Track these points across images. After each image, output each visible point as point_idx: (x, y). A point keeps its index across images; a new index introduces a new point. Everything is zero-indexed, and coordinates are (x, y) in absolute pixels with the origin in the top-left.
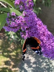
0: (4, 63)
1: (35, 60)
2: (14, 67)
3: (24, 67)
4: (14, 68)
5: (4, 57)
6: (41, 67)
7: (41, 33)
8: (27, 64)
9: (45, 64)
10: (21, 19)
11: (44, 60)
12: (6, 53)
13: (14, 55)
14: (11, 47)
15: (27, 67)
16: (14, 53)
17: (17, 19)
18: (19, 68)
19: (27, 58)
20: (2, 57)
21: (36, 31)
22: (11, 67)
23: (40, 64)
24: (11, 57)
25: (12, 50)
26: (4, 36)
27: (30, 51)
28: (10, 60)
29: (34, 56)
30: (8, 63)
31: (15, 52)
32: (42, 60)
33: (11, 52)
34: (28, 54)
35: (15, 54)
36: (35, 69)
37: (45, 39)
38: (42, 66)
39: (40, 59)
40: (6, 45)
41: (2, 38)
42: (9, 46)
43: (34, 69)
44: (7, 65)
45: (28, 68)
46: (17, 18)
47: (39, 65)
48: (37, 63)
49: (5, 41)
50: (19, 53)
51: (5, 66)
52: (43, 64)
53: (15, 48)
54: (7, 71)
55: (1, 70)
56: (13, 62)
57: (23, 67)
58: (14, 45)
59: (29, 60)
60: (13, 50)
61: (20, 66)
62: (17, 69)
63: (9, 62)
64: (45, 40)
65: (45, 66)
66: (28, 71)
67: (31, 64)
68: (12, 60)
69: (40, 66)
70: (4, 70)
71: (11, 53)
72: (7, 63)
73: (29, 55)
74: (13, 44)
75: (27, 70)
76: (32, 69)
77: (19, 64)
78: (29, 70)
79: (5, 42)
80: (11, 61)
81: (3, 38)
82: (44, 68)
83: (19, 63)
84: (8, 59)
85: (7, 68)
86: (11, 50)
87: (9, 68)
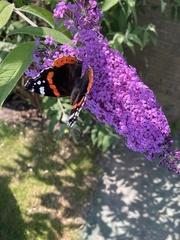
0: (38, 201)
1: (137, 198)
2: (69, 213)
3: (100, 217)
4: (68, 217)
5: (41, 183)
6: (158, 222)
7: (115, 83)
8: (111, 209)
9: (171, 212)
10: (67, 51)
11: (167, 200)
12: (47, 171)
13: (68, 178)
14: (62, 152)
15: (109, 216)
16: (69, 172)
17: (57, 53)
18: (84, 217)
19: (110, 189)
20: (33, 180)
21: (105, 81)
22: (60, 214)
23: (153, 212)
24: (61, 184)
25: (65, 161)
26: (40, 119)
27: (123, 168)
28: (58, 193)
29: (135, 184)
30: (50, 202)
31: (74, 167)
32: (159, 200)
33: (61, 168)
34: (114, 178)
35: (73, 175)
36: (137, 226)
37: (128, 99)
38: (162, 219)
39: (154, 195)
40: (46, 144)
41: (34, 124)
42: (55, 150)
43: (133, 227)
44: (48, 207)
45: (114, 220)
46: (59, 50)
47: (151, 215)
48: (145, 206)
49: (43, 135)
50: (85, 173)
51: (42, 210)
52: (165, 213)
53: (73, 155)
54: (49, 224)
55: (31, 219)
56: (66, 198)
57: (98, 215)
58: (70, 147)
59: (116, 195)
60: (67, 163)
61: (89, 212)
62: (79, 220)
63: (53, 199)
64: (127, 102)
65: (172, 220)
66: (114, 230)
67: (125, 209)
68: (64, 191)
69: (153, 219)
70: (40, 222)
71: (60, 170)
72: (47, 200)
73: (118, 179)
74: (69, 143)
75: (110, 225)
76: (127, 224)
77: (85, 205)
78: (116, 228)
79: (44, 137)
80: (60, 196)
81: (38, 126)
82: (167, 226)
83: (84, 202)
84: (52, 189)
85: (46, 216)
86: (61, 161)
87: (53, 216)
